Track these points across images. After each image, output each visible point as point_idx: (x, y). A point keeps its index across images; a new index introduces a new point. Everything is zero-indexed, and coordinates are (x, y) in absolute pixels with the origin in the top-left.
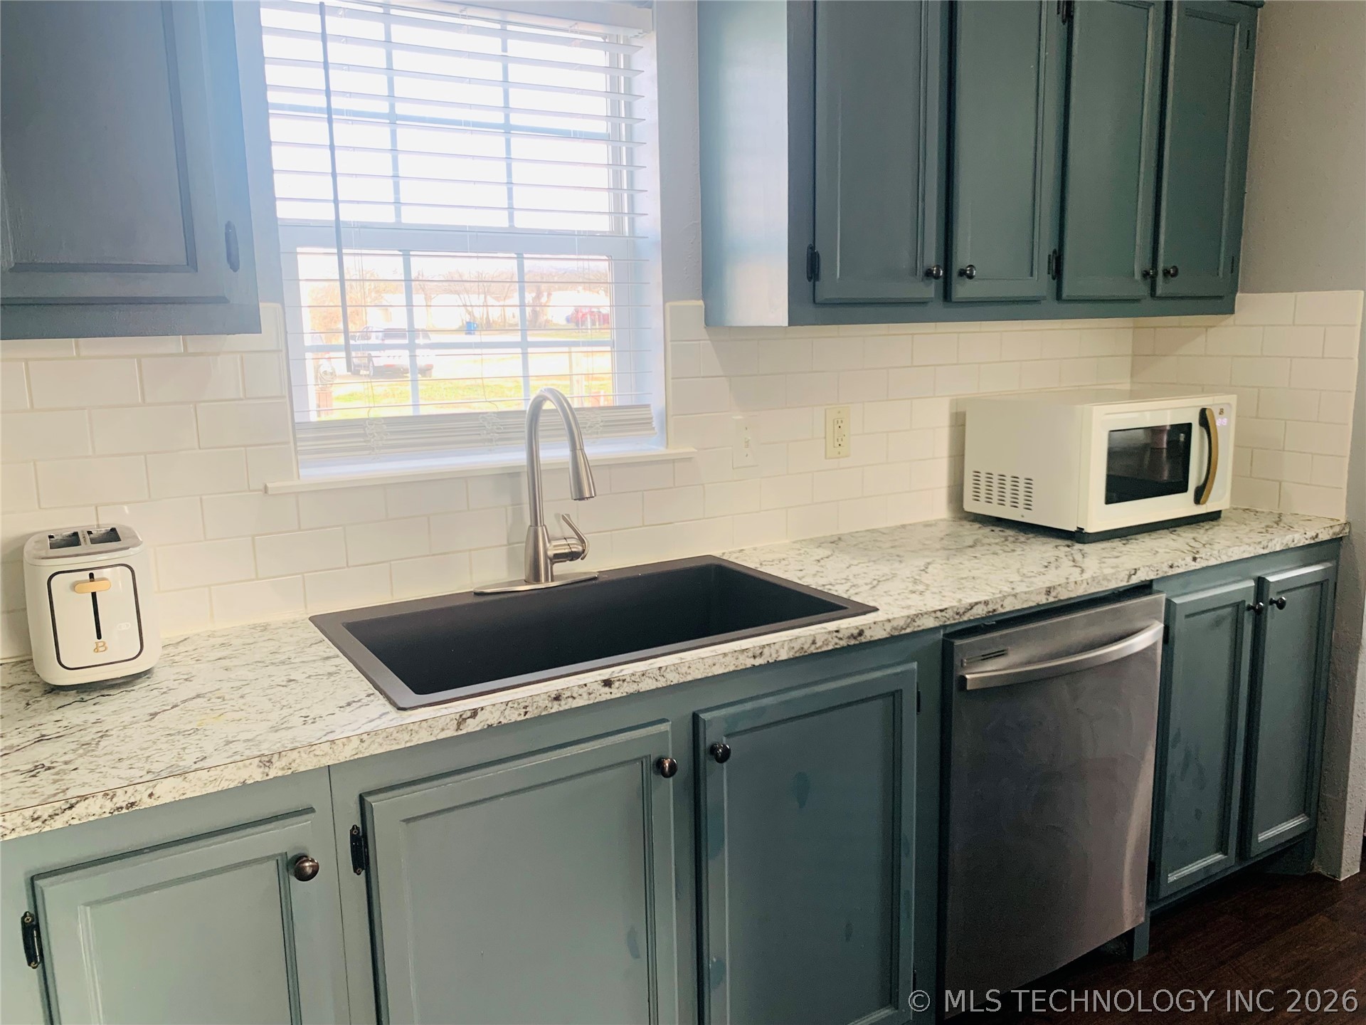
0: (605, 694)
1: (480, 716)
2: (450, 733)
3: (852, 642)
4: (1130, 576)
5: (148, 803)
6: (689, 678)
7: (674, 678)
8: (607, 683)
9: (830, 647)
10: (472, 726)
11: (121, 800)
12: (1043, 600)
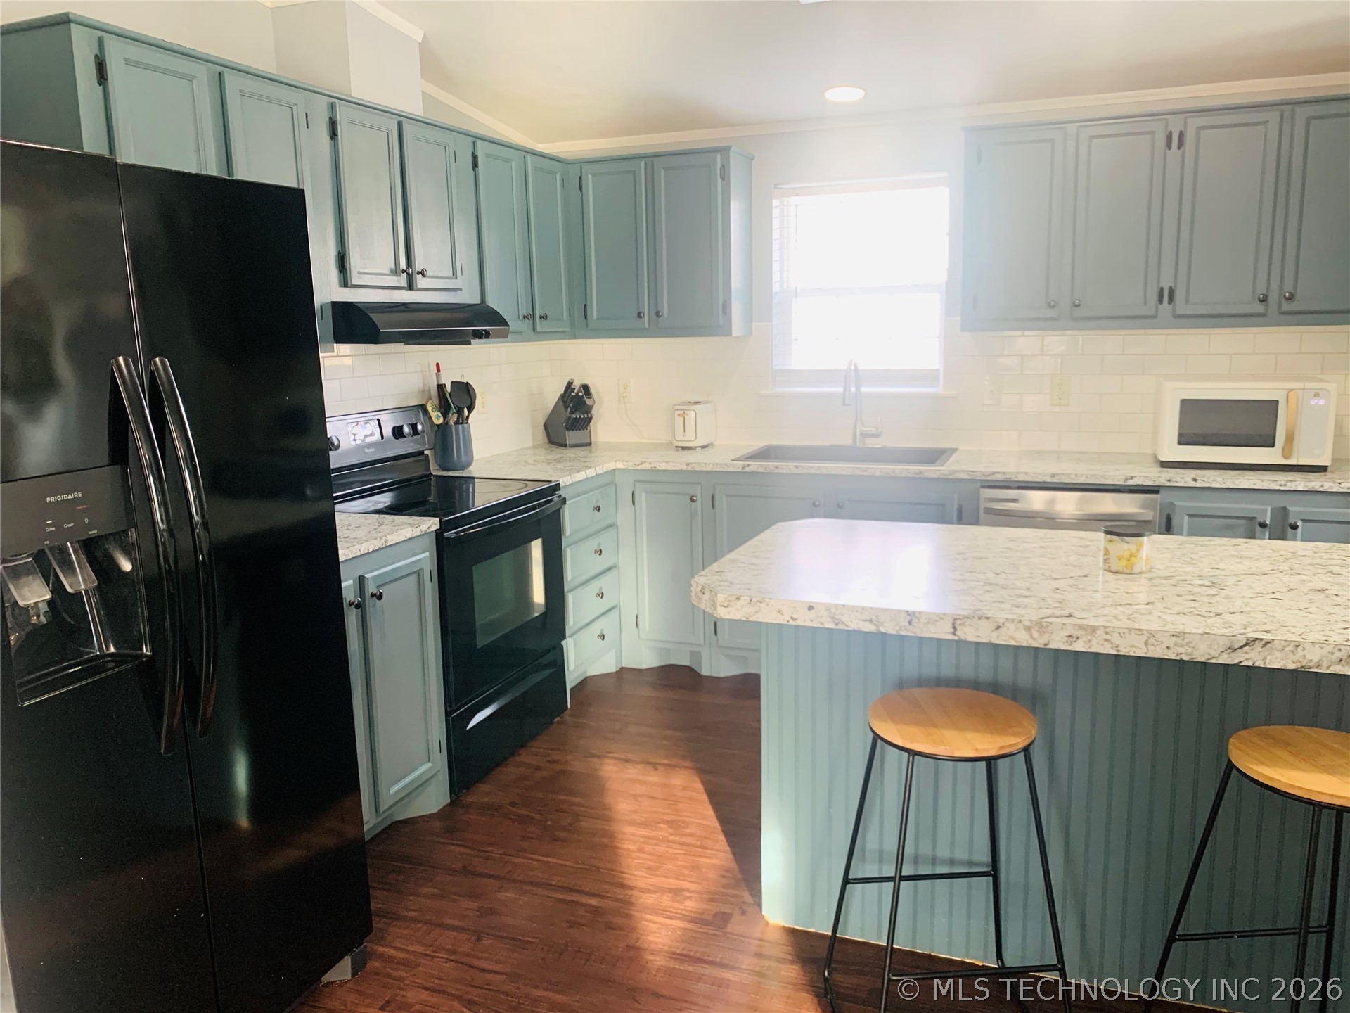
0: (795, 471)
1: (750, 467)
2: (740, 470)
3: (916, 476)
4: (1126, 480)
5: (659, 468)
6: (832, 473)
7: (824, 471)
8: (796, 467)
9: (903, 476)
10: (747, 469)
11: (653, 465)
12: (1049, 479)
